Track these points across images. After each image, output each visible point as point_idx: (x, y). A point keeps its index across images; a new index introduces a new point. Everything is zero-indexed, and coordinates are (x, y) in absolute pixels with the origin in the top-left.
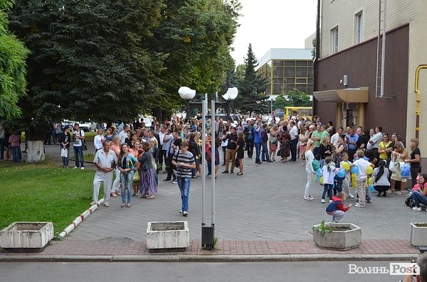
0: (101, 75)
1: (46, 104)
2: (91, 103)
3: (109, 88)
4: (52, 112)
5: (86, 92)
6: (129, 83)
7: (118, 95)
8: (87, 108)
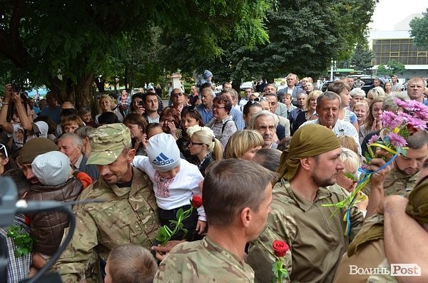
0: (299, 27)
1: (245, 59)
2: (288, 57)
3: (306, 40)
4: (250, 66)
5: (283, 46)
6: (323, 36)
7: (315, 47)
8: (283, 61)
